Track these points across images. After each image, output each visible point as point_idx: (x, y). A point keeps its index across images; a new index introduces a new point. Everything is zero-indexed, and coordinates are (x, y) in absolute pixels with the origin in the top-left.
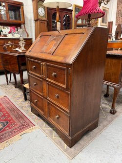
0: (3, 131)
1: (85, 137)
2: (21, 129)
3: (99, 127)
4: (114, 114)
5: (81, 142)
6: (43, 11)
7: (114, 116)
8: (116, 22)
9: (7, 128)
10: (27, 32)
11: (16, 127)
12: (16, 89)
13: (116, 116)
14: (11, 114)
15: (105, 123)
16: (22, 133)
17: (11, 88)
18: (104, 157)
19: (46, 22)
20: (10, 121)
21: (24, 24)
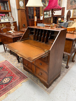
0: (11, 82)
1: (54, 82)
2: (20, 80)
3: (61, 76)
4: (67, 68)
5: (53, 85)
6: (23, 3)
7: (68, 69)
8: (67, 8)
9: (13, 80)
10: (13, 18)
11: (18, 79)
12: (11, 55)
13: (69, 70)
14: (12, 72)
15: (64, 74)
16: (22, 82)
17: (8, 55)
18: (64, 92)
19: (24, 11)
20: (13, 76)
21: (11, 12)
